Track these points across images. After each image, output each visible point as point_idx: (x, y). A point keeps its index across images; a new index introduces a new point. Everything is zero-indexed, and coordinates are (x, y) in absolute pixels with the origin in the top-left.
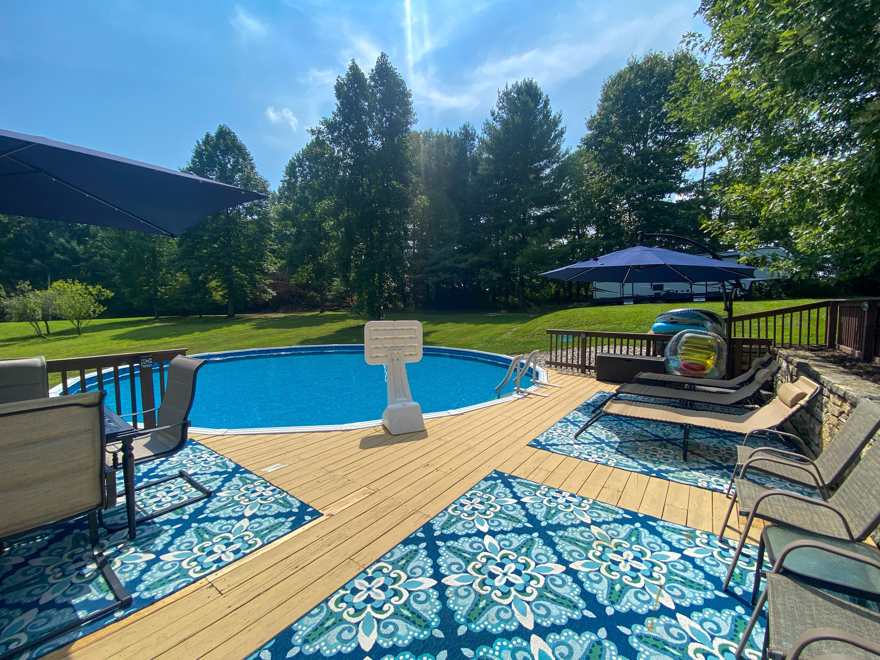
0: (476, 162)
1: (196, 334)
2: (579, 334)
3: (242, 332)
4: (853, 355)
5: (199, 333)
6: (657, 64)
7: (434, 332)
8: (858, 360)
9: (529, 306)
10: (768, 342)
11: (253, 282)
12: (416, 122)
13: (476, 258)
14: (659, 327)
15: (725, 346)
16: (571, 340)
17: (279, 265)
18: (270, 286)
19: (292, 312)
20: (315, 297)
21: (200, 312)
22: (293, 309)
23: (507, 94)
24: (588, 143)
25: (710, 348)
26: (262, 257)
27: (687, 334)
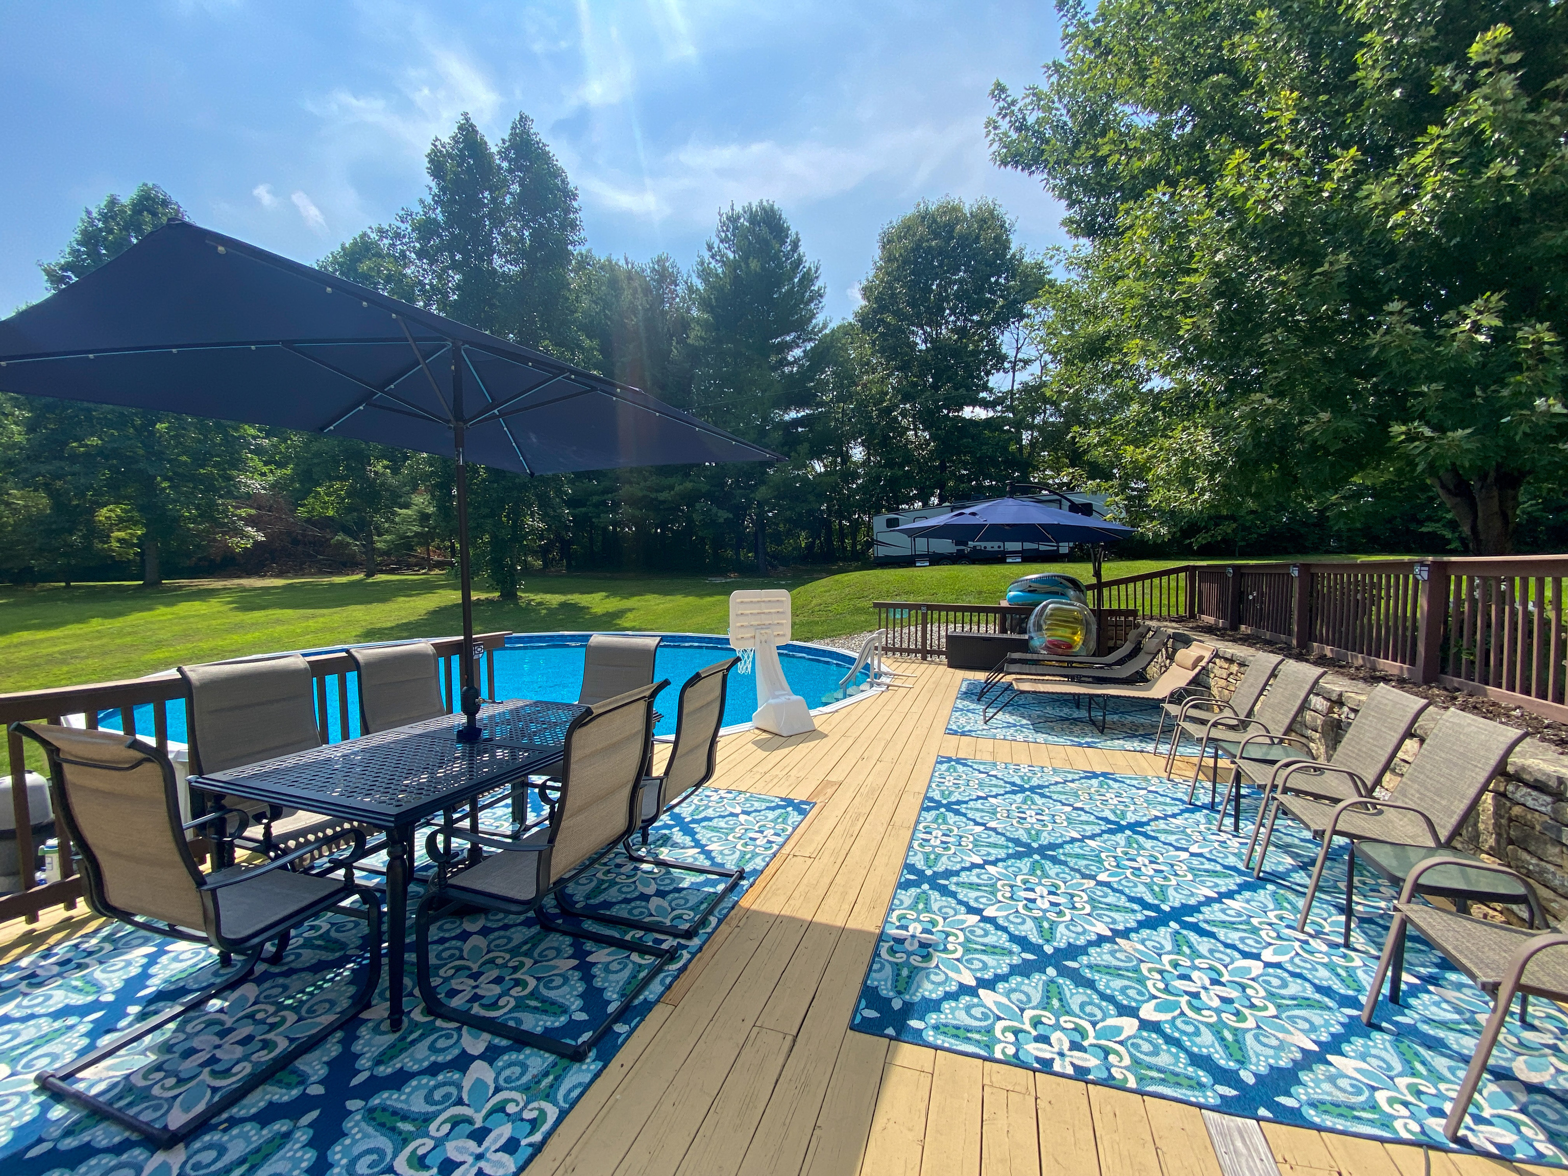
0: (684, 324)
1: (96, 624)
2: (917, 607)
3: (203, 617)
4: (1217, 624)
5: (100, 620)
6: (958, 221)
7: (630, 610)
8: (1225, 629)
9: (773, 567)
10: (1134, 613)
11: (208, 513)
12: (582, 242)
13: (689, 485)
14: (1015, 597)
15: (1093, 619)
16: (905, 616)
17: (271, 478)
18: (251, 521)
19: (296, 576)
20: (348, 544)
21: (70, 574)
22: (299, 571)
23: (733, 219)
24: (867, 321)
25: (1076, 620)
26: (237, 463)
27: (1050, 605)
